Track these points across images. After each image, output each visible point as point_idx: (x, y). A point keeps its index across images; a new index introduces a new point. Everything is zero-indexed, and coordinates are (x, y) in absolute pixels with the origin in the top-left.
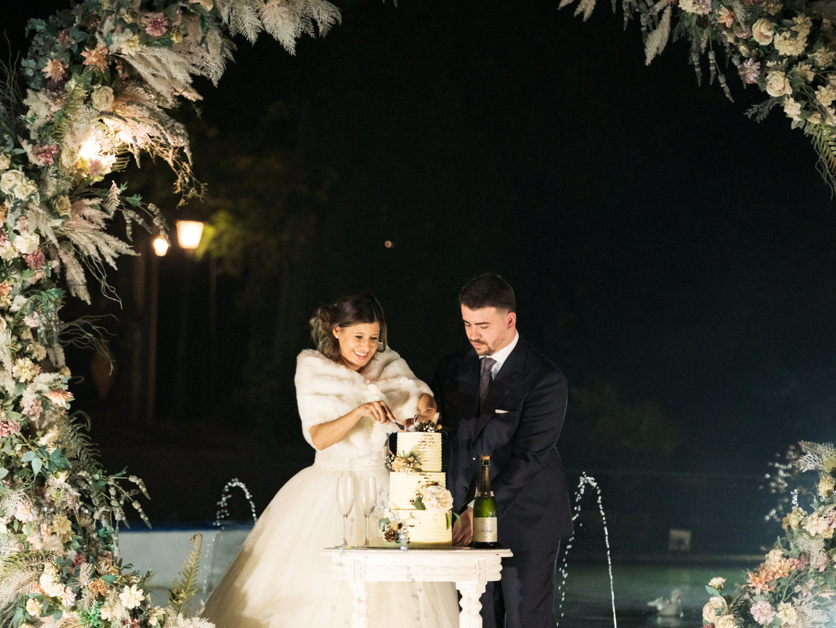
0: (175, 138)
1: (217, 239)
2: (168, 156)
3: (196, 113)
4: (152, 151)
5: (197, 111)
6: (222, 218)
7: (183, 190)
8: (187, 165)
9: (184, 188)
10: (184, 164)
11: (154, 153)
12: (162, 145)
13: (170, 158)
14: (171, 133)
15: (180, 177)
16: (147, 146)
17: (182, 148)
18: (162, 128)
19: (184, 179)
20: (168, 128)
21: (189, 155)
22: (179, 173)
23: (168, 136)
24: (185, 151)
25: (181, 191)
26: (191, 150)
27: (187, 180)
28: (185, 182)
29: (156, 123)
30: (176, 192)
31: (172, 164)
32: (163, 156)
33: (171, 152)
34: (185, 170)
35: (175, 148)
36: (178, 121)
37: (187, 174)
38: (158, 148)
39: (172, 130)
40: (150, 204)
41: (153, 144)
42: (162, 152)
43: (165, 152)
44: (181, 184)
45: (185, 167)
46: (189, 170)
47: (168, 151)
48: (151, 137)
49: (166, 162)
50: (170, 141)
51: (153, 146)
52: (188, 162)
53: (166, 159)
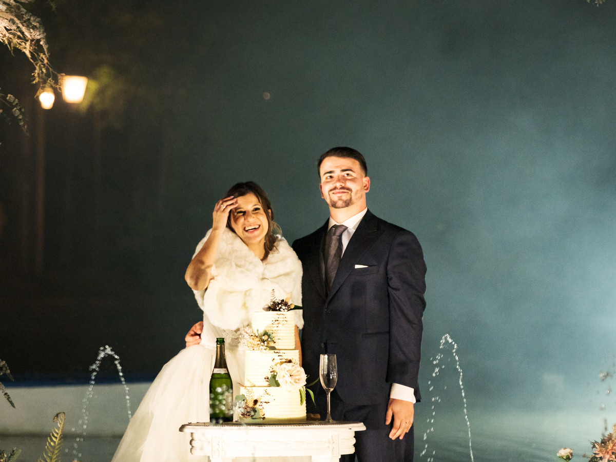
0: (32, 30)
1: (100, 92)
2: (25, 48)
3: (51, 7)
4: (10, 43)
5: (52, 4)
6: (105, 73)
7: (41, 80)
8: (44, 57)
9: (42, 78)
10: (42, 55)
11: (12, 44)
12: (19, 37)
13: (27, 49)
14: (28, 27)
15: (37, 68)
16: (4, 39)
17: (39, 41)
18: (18, 22)
19: (41, 70)
20: (25, 22)
21: (45, 48)
22: (36, 64)
23: (24, 29)
24: (41, 43)
25: (39, 81)
26: (47, 42)
27: (44, 71)
28: (42, 72)
29: (12, 17)
30: (34, 82)
31: (29, 55)
32: (20, 47)
33: (28, 44)
34: (42, 61)
35: (32, 40)
36: (34, 14)
37: (44, 65)
38: (15, 41)
39: (28, 24)
40: (9, 95)
41: (11, 36)
42: (20, 44)
43: (23, 44)
44: (38, 74)
45: (42, 58)
46: (46, 61)
47: (25, 44)
48: (7, 30)
49: (24, 53)
50: (27, 34)
51: (11, 38)
52: (44, 54)
53: (24, 50)
